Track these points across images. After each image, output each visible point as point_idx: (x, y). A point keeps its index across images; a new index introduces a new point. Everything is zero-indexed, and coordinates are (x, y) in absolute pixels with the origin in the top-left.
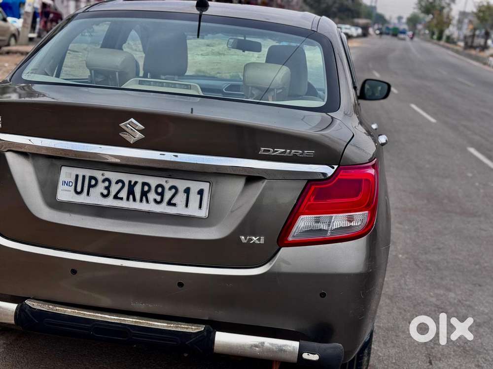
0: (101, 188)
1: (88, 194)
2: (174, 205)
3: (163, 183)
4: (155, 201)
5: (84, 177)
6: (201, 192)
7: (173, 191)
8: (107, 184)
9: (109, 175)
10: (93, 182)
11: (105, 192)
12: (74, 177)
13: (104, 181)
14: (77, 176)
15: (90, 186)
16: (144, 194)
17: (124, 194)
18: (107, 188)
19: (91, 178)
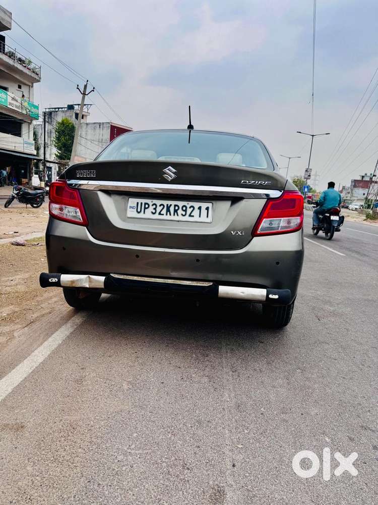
0: (151, 209)
1: (144, 213)
2: (193, 216)
3: (186, 205)
4: (182, 214)
5: (141, 203)
6: (207, 209)
7: (192, 208)
8: (154, 206)
9: (155, 201)
10: (147, 206)
11: (154, 211)
12: (136, 204)
13: (153, 205)
14: (138, 203)
15: (145, 208)
16: (176, 211)
17: (164, 212)
18: (155, 209)
19: (145, 204)
